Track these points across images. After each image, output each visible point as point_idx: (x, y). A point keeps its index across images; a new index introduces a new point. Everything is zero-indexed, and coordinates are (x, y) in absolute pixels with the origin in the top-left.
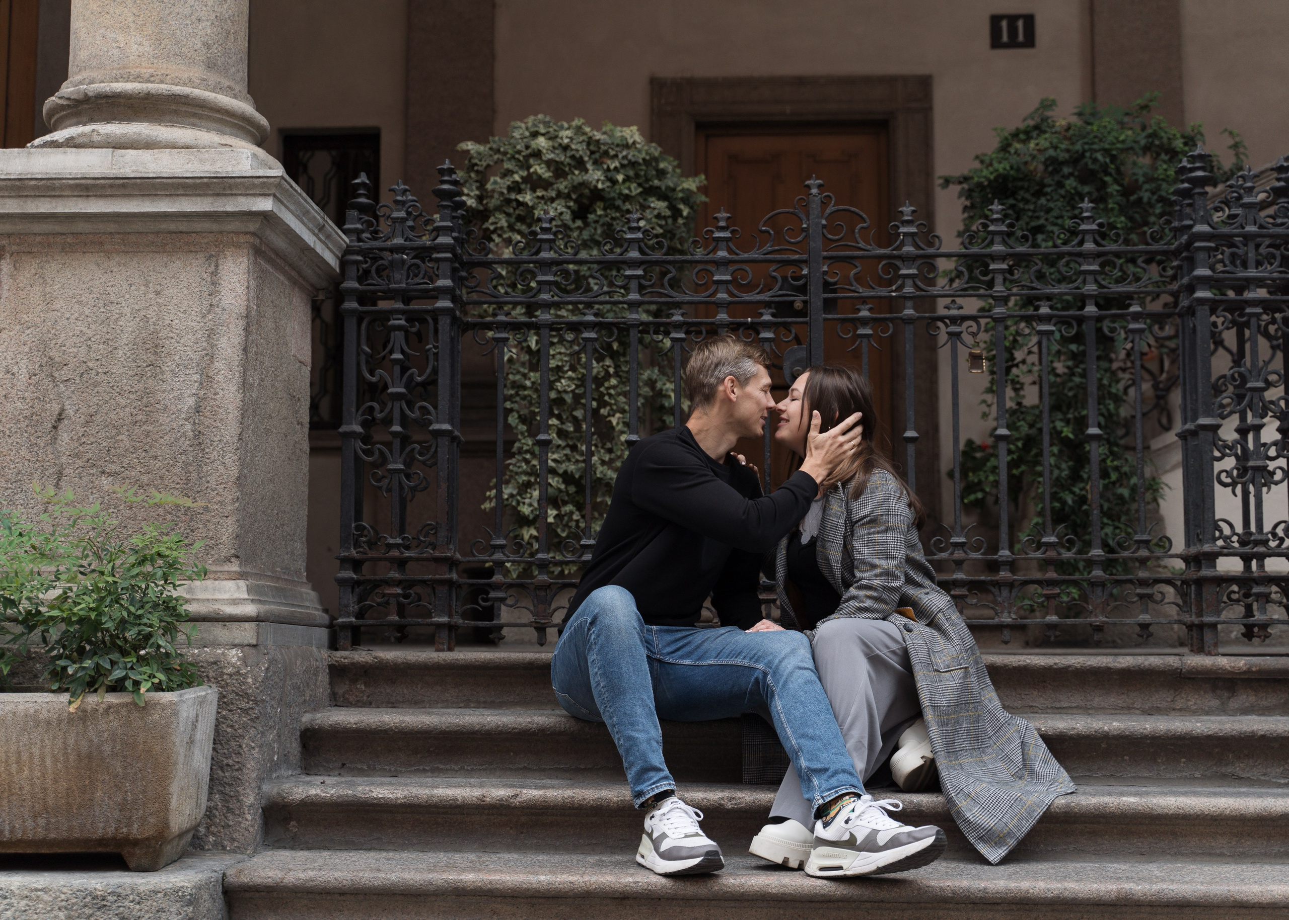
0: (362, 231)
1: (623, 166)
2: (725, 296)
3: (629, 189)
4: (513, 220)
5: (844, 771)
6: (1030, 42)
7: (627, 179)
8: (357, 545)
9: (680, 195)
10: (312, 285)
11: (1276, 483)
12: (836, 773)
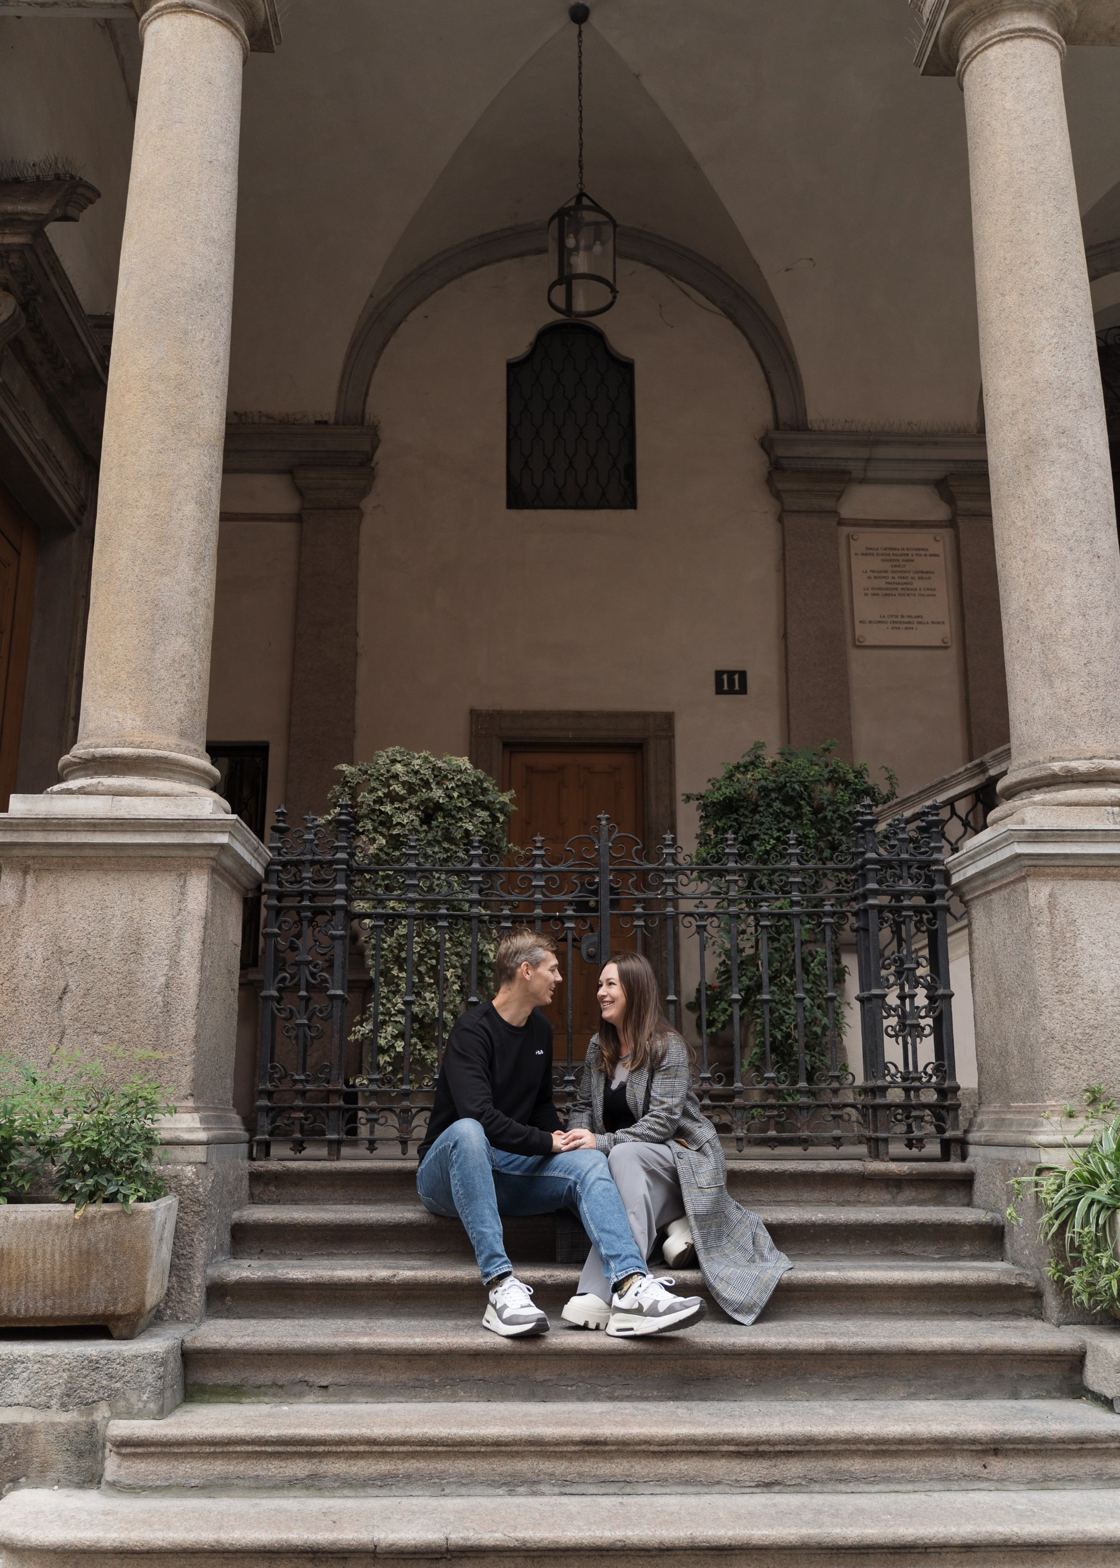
0: (282, 848)
1: (457, 786)
2: (540, 896)
3: (462, 802)
4: (376, 824)
5: (632, 1256)
6: (743, 690)
7: (460, 795)
8: (271, 1080)
9: (498, 806)
10: (245, 888)
11: (926, 1036)
12: (626, 1258)
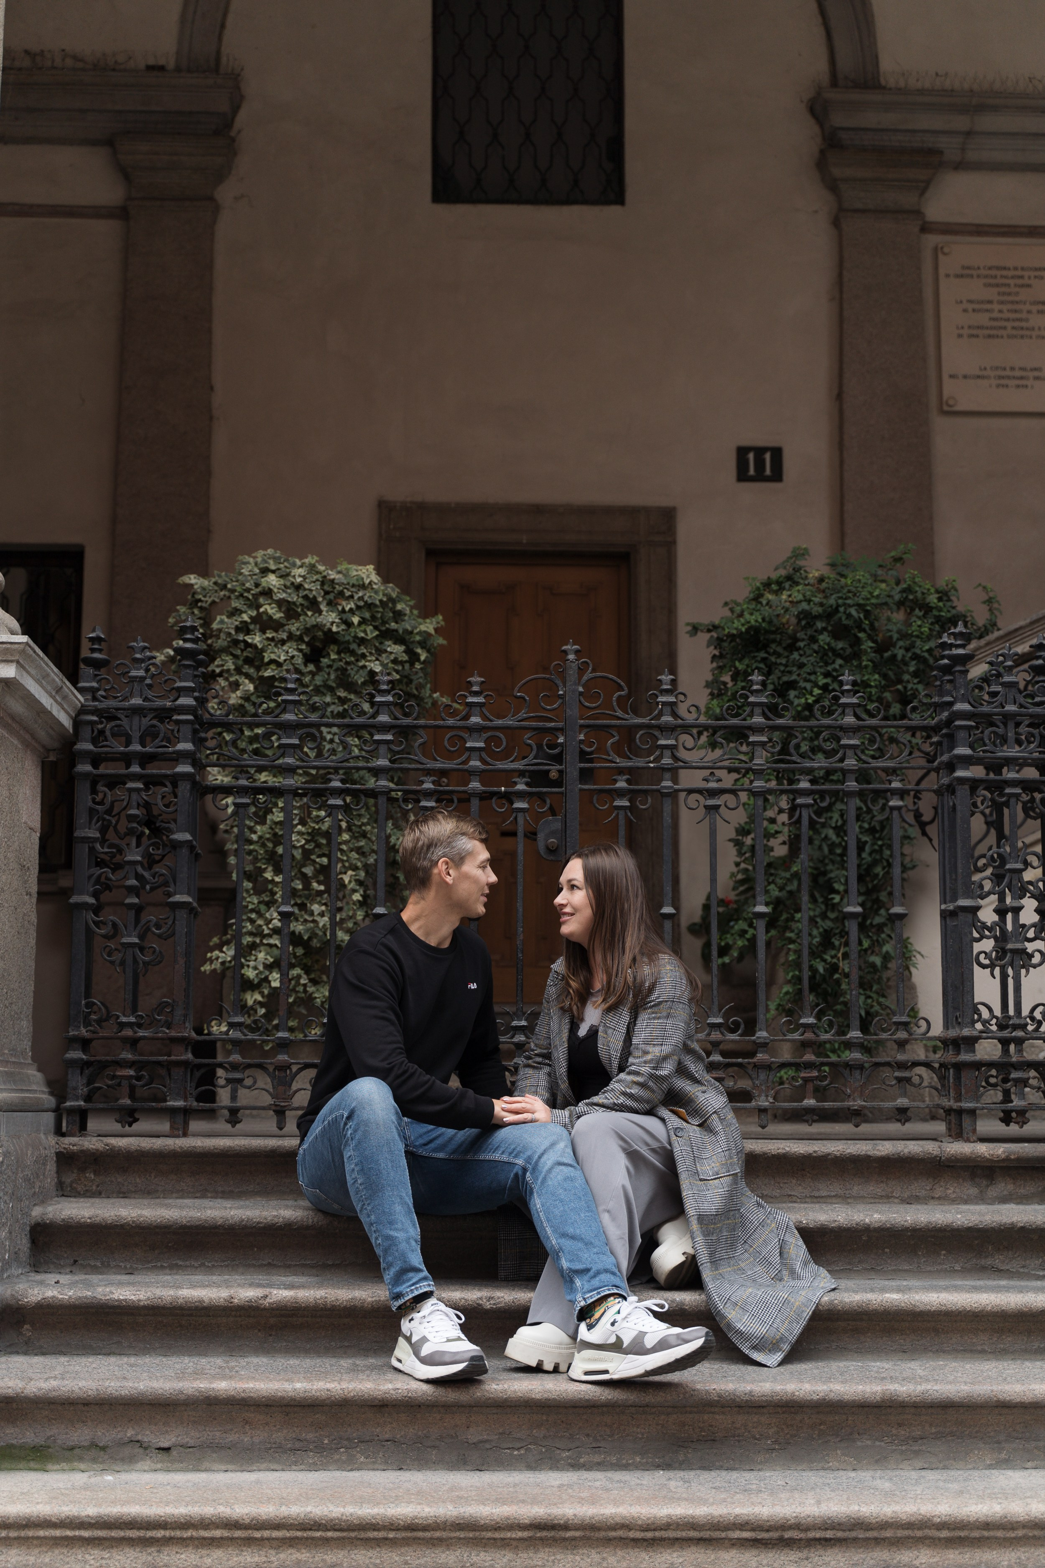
0: (98, 690)
1: (359, 608)
2: (478, 763)
3: (365, 631)
4: (240, 662)
5: (606, 1271)
6: (777, 476)
7: (363, 621)
8: (87, 1023)
9: (418, 638)
10: (44, 746)
11: (1035, 966)
12: (598, 1273)
